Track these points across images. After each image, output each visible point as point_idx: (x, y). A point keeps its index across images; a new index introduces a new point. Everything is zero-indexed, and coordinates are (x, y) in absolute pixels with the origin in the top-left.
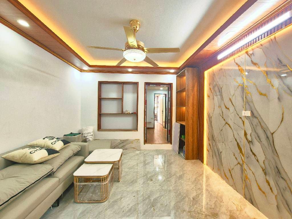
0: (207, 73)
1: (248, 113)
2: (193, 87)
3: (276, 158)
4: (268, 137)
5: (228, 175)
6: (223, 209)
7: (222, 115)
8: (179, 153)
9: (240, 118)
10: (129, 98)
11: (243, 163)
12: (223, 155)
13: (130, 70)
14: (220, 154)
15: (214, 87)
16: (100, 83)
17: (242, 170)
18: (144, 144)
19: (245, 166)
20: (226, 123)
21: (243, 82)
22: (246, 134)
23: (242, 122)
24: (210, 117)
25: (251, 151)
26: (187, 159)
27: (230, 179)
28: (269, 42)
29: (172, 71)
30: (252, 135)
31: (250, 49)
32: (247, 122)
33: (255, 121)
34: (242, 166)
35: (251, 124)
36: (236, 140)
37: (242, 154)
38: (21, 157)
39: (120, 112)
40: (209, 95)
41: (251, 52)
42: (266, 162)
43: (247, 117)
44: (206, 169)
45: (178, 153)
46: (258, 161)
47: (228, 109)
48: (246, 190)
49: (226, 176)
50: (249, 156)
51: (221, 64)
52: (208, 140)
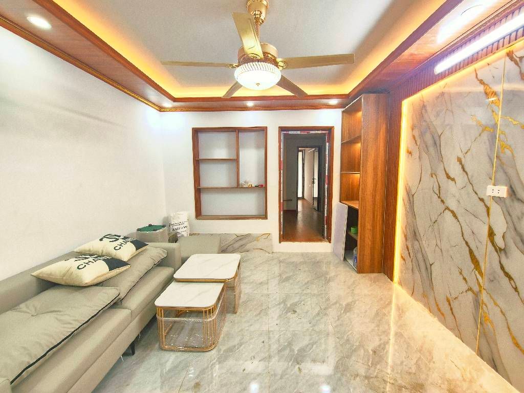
0: (407, 106)
1: (502, 191)
2: (377, 134)
5: (445, 308)
6: (435, 376)
7: (437, 192)
8: (345, 259)
9: (481, 199)
10: (250, 157)
11: (480, 291)
12: (436, 270)
13: (250, 104)
14: (428, 268)
15: (422, 135)
16: (196, 132)
17: (477, 304)
18: (280, 242)
19: (484, 297)
20: (447, 208)
21: (492, 123)
22: (491, 234)
23: (484, 209)
24: (410, 196)
25: (502, 268)
26: (360, 270)
27: (449, 317)
29: (334, 102)
30: (508, 236)
31: (518, 45)
32: (495, 209)
33: (518, 208)
34: (477, 295)
35: (508, 213)
36: (467, 243)
37: (481, 273)
38: (64, 275)
39: (235, 185)
40: (410, 150)
41: (521, 53)
43: (498, 200)
44: (398, 291)
45: (342, 259)
46: (516, 289)
47: (453, 180)
48: (484, 342)
49: (439, 310)
50: (495, 278)
51: (441, 83)
52: (404, 239)
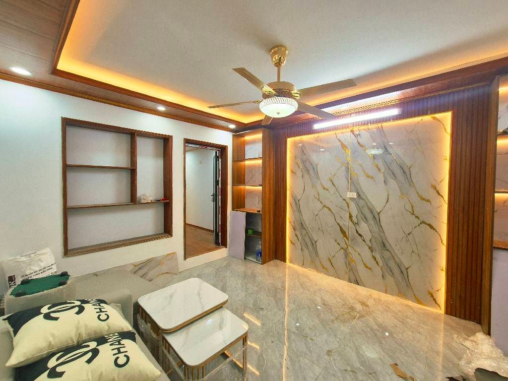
1: (354, 195)
3: (382, 234)
4: (374, 217)
5: (327, 264)
7: (317, 197)
8: (245, 258)
9: (344, 200)
11: (347, 247)
12: (319, 244)
13: (161, 108)
14: (314, 244)
15: (304, 163)
17: (346, 254)
19: (350, 249)
20: (324, 206)
21: (346, 162)
22: (351, 217)
23: (346, 205)
24: (296, 201)
25: (357, 232)
26: (264, 262)
28: (376, 128)
29: (232, 126)
30: (359, 217)
31: (355, 129)
32: (352, 204)
33: (362, 203)
34: (345, 250)
35: (357, 206)
36: (338, 224)
37: (347, 238)
41: (357, 133)
42: (373, 240)
43: (352, 199)
44: (290, 267)
45: (243, 259)
46: (364, 241)
47: (327, 190)
48: (351, 273)
49: (323, 267)
50: (354, 238)
51: (316, 135)
52: (293, 230)
